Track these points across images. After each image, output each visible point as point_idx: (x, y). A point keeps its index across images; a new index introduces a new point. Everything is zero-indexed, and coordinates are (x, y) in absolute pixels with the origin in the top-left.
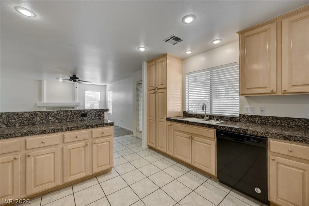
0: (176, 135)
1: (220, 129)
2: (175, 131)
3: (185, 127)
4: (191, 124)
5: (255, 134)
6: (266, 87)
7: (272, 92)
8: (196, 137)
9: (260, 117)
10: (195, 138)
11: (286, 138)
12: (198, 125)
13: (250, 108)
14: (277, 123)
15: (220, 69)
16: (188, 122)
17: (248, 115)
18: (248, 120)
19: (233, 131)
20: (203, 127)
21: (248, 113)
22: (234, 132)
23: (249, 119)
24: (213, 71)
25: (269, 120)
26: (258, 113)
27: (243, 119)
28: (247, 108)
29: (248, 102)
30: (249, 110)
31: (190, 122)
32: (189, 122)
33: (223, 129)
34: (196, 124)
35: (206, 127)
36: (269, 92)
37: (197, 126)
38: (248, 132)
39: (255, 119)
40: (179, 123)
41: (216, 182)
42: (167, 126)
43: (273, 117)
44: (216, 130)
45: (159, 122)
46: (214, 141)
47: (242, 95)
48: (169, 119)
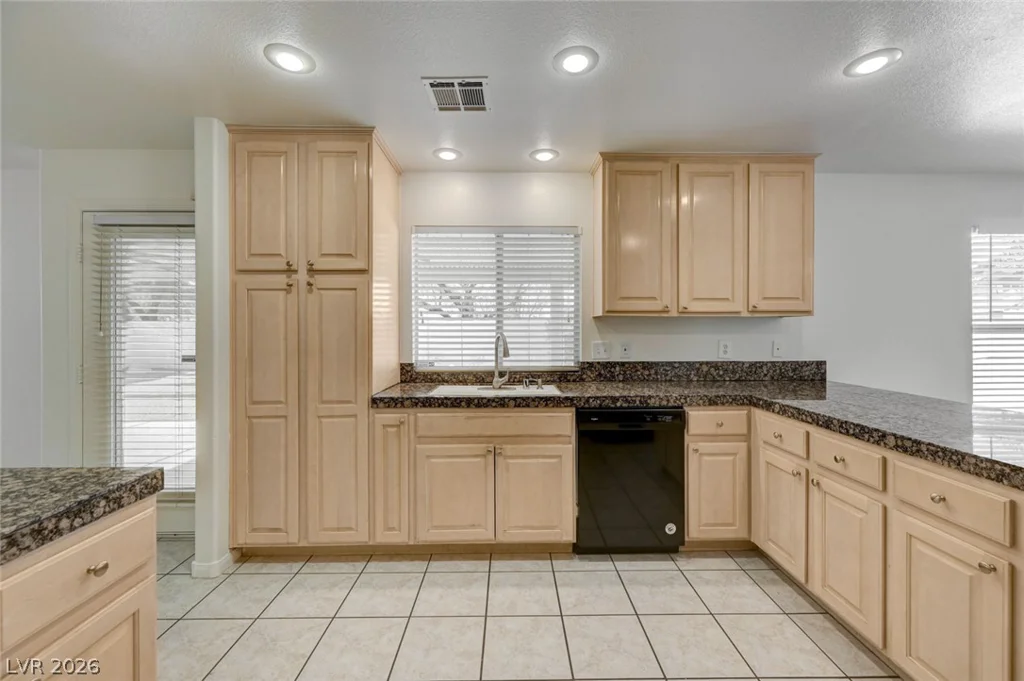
0: (428, 457)
1: (587, 406)
2: (420, 443)
3: (468, 418)
4: (494, 404)
5: (664, 403)
6: (655, 298)
7: (666, 310)
8: (509, 446)
9: (623, 364)
10: (508, 449)
11: (712, 402)
12: (519, 406)
13: (604, 344)
14: (650, 375)
15: (532, 236)
16: (483, 398)
17: (599, 363)
18: (600, 375)
19: (618, 404)
20: (536, 409)
21: (598, 356)
22: (621, 407)
23: (603, 372)
24: (505, 236)
25: (637, 371)
26: (617, 356)
27: (589, 373)
28: (596, 345)
29: (600, 332)
30: (602, 350)
31: (489, 400)
32: (485, 401)
33: (594, 404)
34: (512, 403)
35: (546, 405)
36: (660, 308)
37: (516, 409)
38: (652, 402)
39: (613, 370)
40: (442, 409)
41: (572, 559)
42: (379, 430)
43: (643, 363)
44: (574, 409)
45: (324, 420)
46: (570, 443)
47: (608, 312)
48: (386, 400)
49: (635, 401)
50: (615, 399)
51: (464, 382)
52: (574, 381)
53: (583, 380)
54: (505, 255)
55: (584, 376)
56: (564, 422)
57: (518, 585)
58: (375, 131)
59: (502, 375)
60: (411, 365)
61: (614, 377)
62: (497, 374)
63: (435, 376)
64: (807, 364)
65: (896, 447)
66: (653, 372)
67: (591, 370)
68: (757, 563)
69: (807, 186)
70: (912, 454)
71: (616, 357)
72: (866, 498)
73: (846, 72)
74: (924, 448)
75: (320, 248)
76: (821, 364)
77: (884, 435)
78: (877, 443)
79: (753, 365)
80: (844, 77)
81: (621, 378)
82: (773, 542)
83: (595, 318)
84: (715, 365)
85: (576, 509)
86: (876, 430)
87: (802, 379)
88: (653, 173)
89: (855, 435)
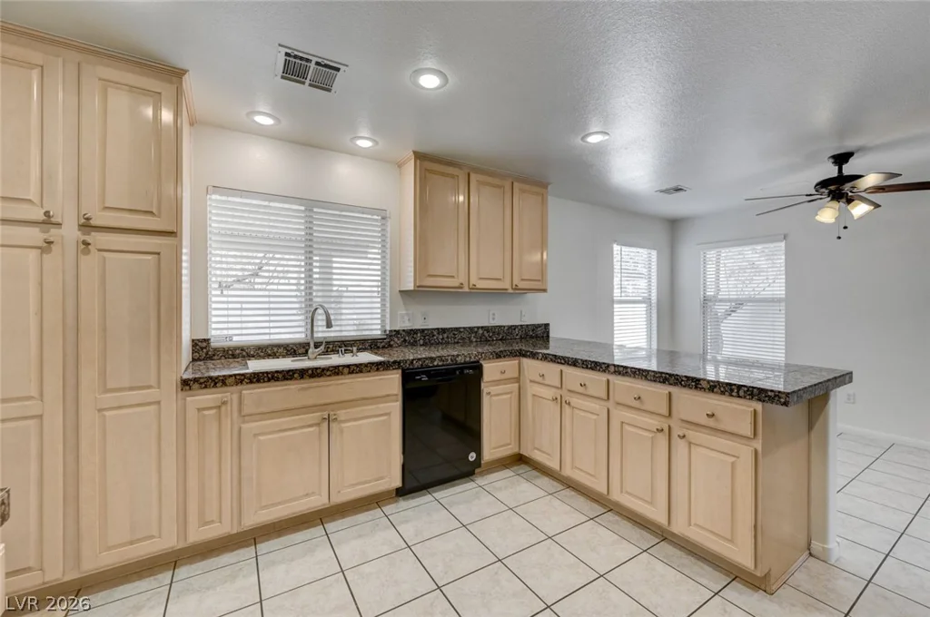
0: (255, 435)
1: (411, 367)
2: (244, 422)
3: (301, 389)
4: (328, 373)
5: (468, 359)
6: (453, 277)
7: (461, 286)
8: (344, 411)
9: (423, 330)
10: (342, 414)
11: (498, 356)
12: (352, 373)
13: (407, 314)
14: (443, 339)
16: (317, 369)
17: (404, 330)
18: (405, 340)
19: (435, 363)
20: (369, 374)
21: (404, 325)
22: (438, 366)
23: (407, 338)
25: (434, 336)
26: (419, 324)
27: (396, 339)
28: (402, 316)
29: (405, 304)
30: (406, 318)
31: (323, 369)
32: (318, 371)
33: (416, 364)
34: (346, 370)
35: (378, 369)
36: (457, 284)
37: (350, 376)
38: (459, 359)
39: (415, 336)
40: (272, 383)
41: (396, 501)
42: (192, 414)
43: (438, 329)
44: (400, 371)
45: (107, 413)
46: (397, 401)
47: (418, 287)
48: (202, 381)
49: (447, 360)
50: (432, 359)
51: (274, 355)
52: (383, 347)
53: (390, 346)
54: (315, 228)
55: (392, 343)
56: (392, 382)
57: (360, 536)
58: (186, 76)
59: (317, 345)
60: (207, 341)
61: (416, 342)
62: (312, 345)
63: (238, 352)
64: (539, 326)
65: (615, 372)
66: (445, 335)
67: (398, 337)
68: (523, 469)
69: (544, 202)
70: (623, 375)
71: (418, 326)
72: (598, 406)
73: (583, 139)
74: (629, 370)
75: (103, 200)
76: (547, 325)
77: (608, 366)
78: (604, 371)
79: (510, 327)
80: (581, 142)
81: (422, 342)
82: (538, 449)
83: (400, 291)
84: (486, 329)
85: (402, 456)
86: (604, 363)
87: (537, 337)
88: (453, 176)
89: (592, 369)
